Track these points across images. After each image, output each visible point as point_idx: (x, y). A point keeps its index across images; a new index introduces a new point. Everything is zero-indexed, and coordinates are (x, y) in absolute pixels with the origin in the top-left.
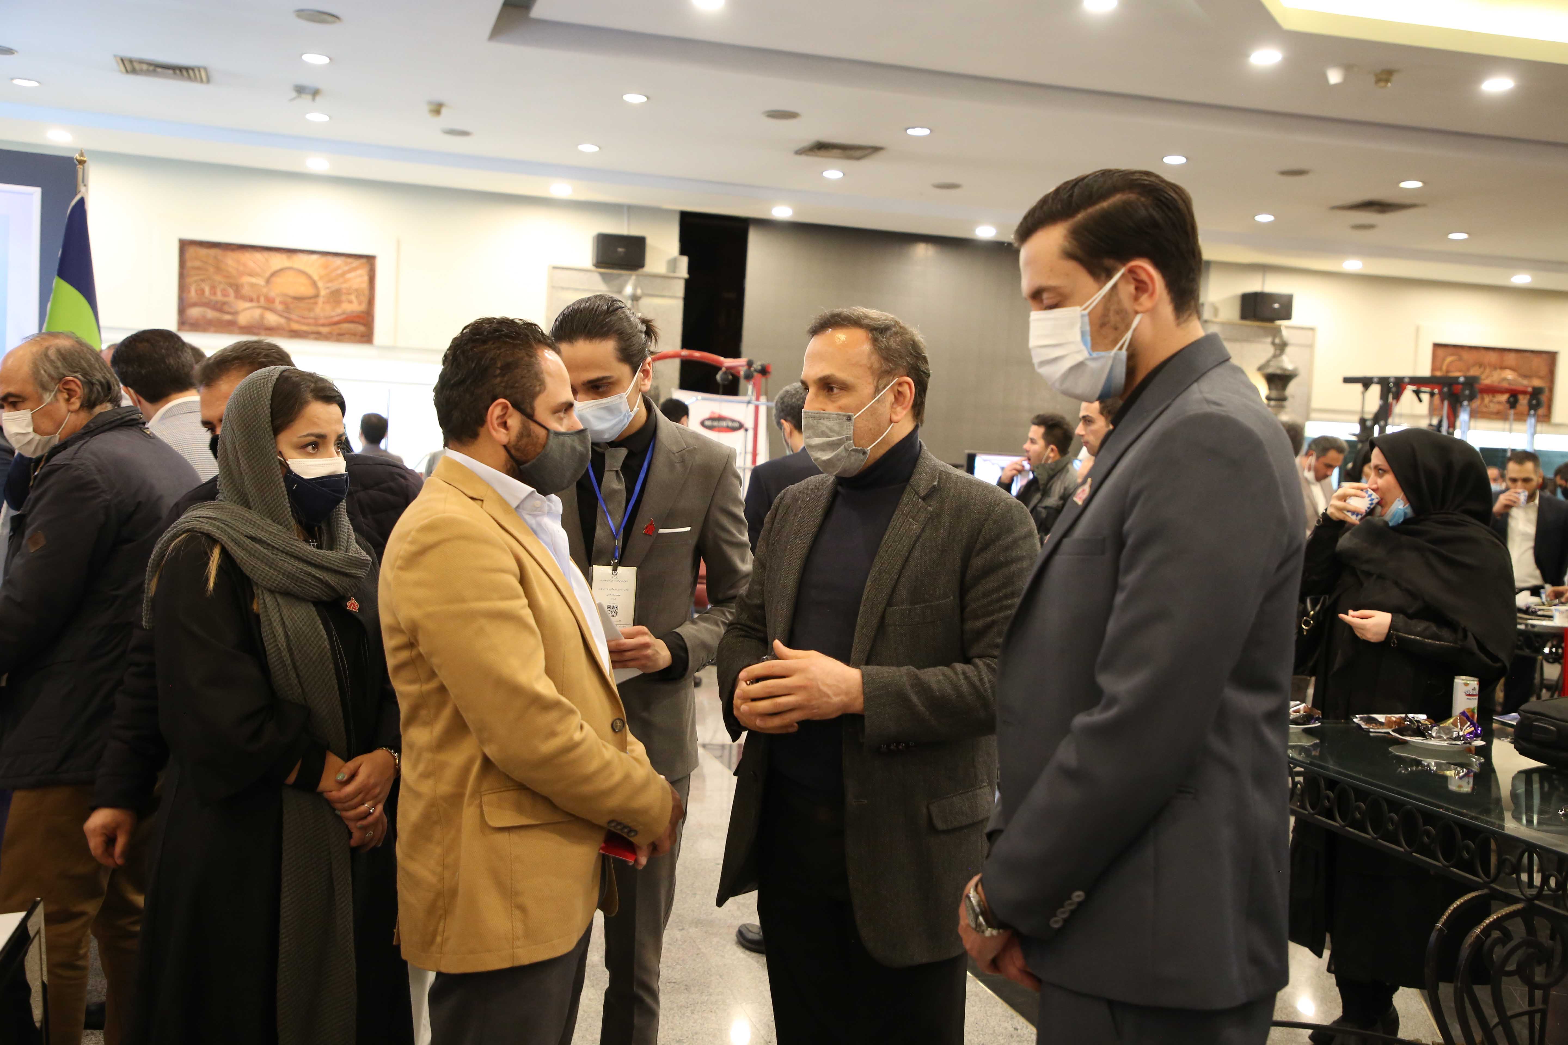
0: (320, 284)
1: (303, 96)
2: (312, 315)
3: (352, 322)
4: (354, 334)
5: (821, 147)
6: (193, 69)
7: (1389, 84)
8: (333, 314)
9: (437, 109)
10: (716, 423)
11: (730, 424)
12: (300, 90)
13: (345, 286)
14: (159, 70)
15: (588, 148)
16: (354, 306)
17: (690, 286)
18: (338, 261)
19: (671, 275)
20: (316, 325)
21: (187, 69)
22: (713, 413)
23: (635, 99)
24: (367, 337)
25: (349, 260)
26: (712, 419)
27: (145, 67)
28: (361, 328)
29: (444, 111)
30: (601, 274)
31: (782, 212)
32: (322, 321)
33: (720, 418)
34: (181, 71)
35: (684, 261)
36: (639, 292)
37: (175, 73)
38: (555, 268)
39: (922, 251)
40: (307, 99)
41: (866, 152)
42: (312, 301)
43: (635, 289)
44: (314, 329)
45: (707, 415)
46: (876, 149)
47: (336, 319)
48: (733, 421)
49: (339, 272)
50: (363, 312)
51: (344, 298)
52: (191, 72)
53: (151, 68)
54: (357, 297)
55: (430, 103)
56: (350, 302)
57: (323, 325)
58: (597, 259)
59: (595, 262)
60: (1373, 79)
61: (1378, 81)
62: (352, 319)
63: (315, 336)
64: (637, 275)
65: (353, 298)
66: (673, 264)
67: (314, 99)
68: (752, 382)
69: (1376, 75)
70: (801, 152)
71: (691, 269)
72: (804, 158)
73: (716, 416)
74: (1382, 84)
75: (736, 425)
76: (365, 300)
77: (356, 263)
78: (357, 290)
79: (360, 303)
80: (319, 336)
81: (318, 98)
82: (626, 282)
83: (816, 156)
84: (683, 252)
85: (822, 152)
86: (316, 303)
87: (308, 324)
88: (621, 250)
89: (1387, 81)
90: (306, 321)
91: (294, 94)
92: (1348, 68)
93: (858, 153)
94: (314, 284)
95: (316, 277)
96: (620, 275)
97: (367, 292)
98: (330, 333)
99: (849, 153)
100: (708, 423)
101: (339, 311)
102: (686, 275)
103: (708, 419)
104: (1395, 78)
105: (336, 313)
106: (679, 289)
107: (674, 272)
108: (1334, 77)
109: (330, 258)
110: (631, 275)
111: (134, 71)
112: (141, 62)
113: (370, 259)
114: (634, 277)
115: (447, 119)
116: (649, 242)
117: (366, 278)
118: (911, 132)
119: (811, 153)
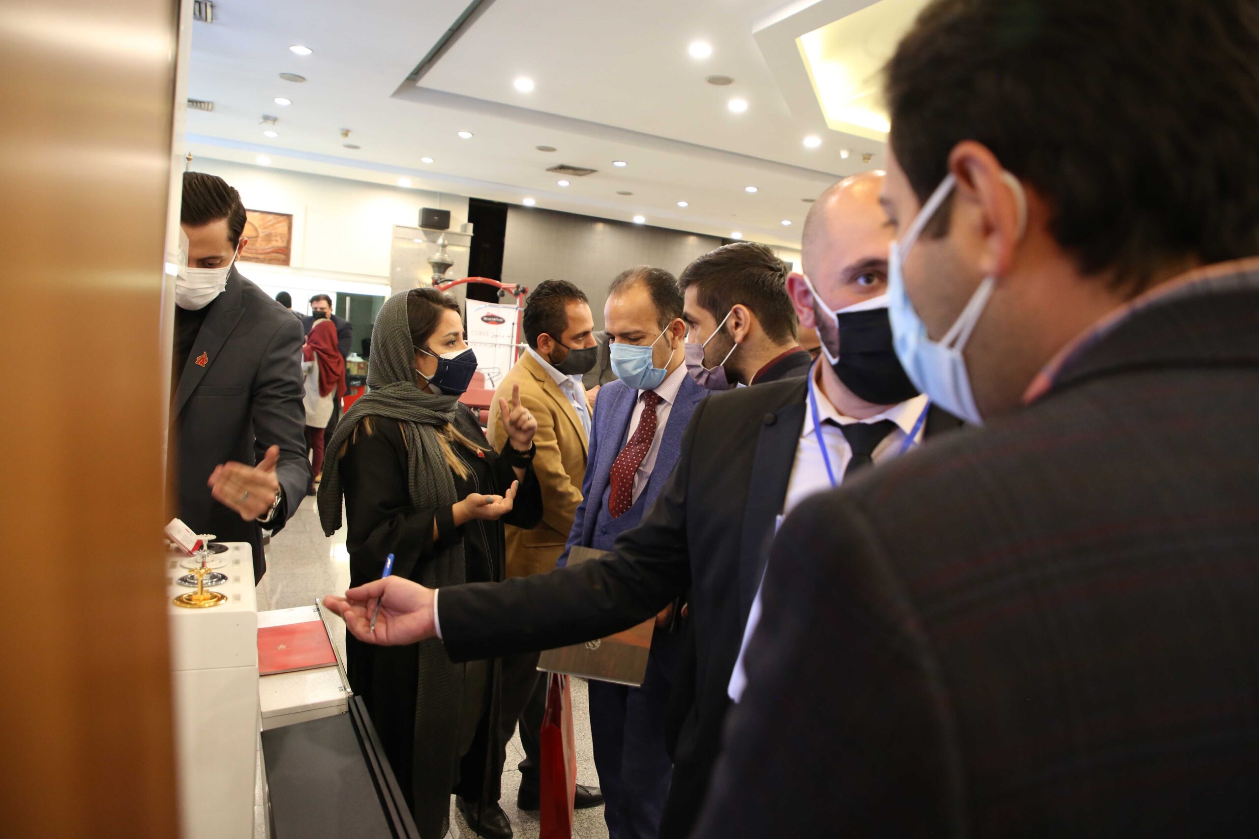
0: (260, 230)
1: (267, 122)
2: (254, 247)
3: (277, 252)
4: (279, 260)
5: (562, 168)
6: (205, 103)
7: (870, 161)
8: (267, 247)
9: (346, 133)
10: (490, 319)
11: (497, 320)
12: (266, 118)
13: (273, 231)
15: (427, 160)
16: (280, 243)
17: (474, 240)
18: (270, 217)
19: (463, 233)
20: (257, 254)
21: (201, 102)
22: (488, 313)
23: (465, 135)
24: (286, 262)
25: (277, 217)
26: (488, 316)
28: (283, 257)
29: (350, 134)
30: (424, 231)
31: (529, 202)
32: (260, 251)
33: (493, 316)
34: (197, 103)
35: (471, 226)
36: (446, 242)
37: (193, 104)
38: (397, 226)
39: (600, 227)
40: (269, 124)
41: (587, 172)
42: (255, 239)
43: (444, 240)
44: (255, 256)
45: (485, 314)
46: (593, 171)
47: (268, 251)
48: (499, 318)
49: (271, 223)
50: (284, 247)
51: (273, 238)
52: (203, 104)
54: (281, 238)
55: (342, 129)
56: (277, 241)
57: (260, 254)
58: (423, 221)
59: (420, 224)
60: (862, 158)
61: (865, 158)
62: (278, 251)
63: (255, 260)
64: (445, 233)
65: (278, 238)
66: (464, 227)
67: (274, 124)
68: (519, 297)
69: (863, 156)
70: (549, 170)
71: (474, 231)
72: (550, 173)
73: (490, 315)
74: (866, 160)
75: (501, 320)
76: (285, 240)
77: (281, 218)
78: (281, 234)
79: (283, 242)
80: (257, 260)
81: (277, 123)
82: (438, 237)
83: (559, 172)
84: (470, 221)
85: (563, 171)
86: (257, 241)
87: (252, 253)
88: (436, 218)
89: (869, 159)
90: (250, 251)
91: (262, 120)
92: (851, 151)
93: (581, 173)
94: (256, 230)
95: (257, 225)
96: (435, 232)
97: (287, 236)
98: (265, 259)
99: (577, 172)
100: (486, 319)
101: (270, 246)
102: (472, 234)
103: (486, 316)
104: (872, 158)
105: (269, 247)
106: (468, 242)
107: (465, 232)
108: (844, 154)
109: (266, 215)
110: (441, 233)
113: (289, 217)
114: (443, 234)
115: (350, 140)
116: (452, 214)
117: (286, 228)
118: (616, 163)
119: (555, 170)
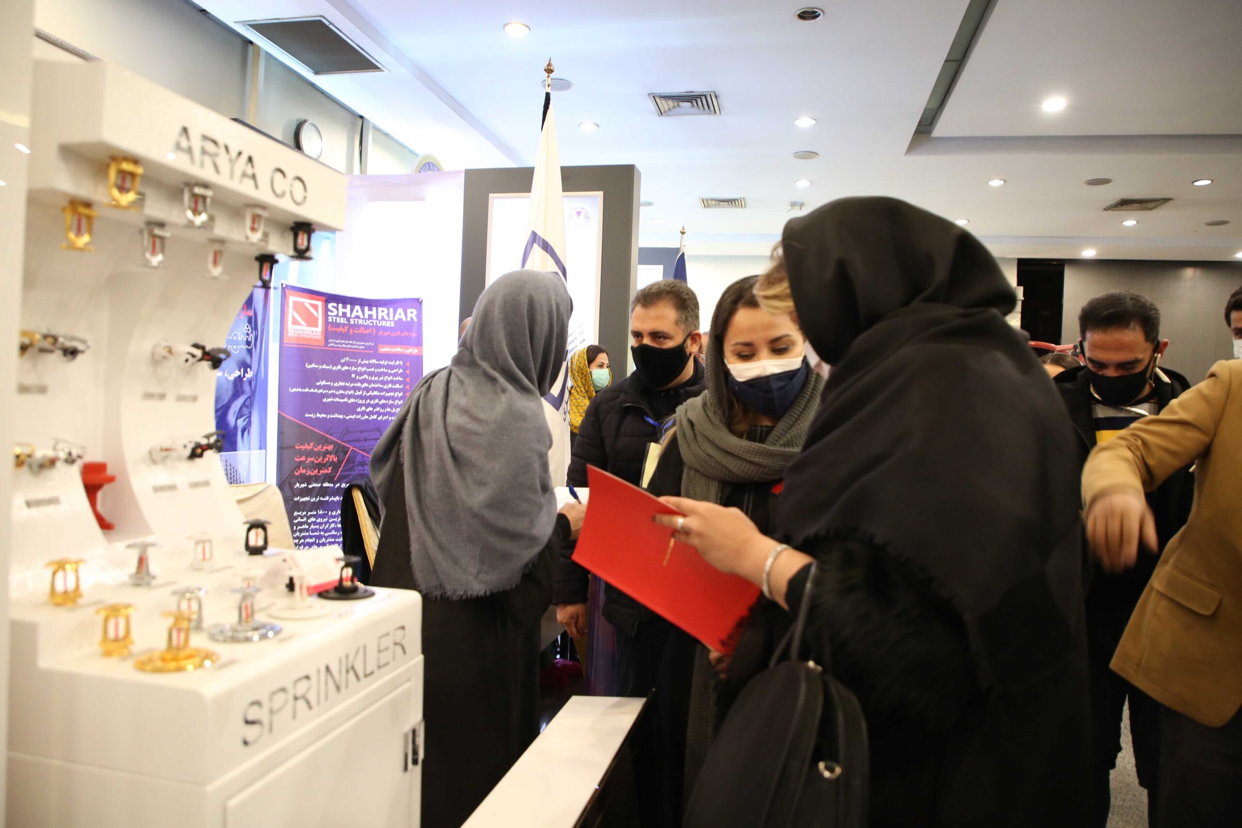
1: (795, 207)
5: (1125, 204)
6: (737, 200)
12: (793, 204)
14: (721, 203)
17: (1025, 304)
23: (996, 183)
27: (714, 202)
31: (1089, 253)
34: (731, 202)
35: (1021, 289)
37: (728, 204)
39: (1189, 272)
41: (1160, 202)
46: (1166, 200)
52: (736, 202)
53: (717, 203)
70: (1107, 209)
72: (1110, 212)
83: (1122, 209)
85: (1124, 207)
91: (790, 208)
93: (1153, 204)
99: (1144, 205)
102: (1023, 298)
111: (709, 206)
112: (712, 200)
118: (1196, 184)
119: (1116, 208)
